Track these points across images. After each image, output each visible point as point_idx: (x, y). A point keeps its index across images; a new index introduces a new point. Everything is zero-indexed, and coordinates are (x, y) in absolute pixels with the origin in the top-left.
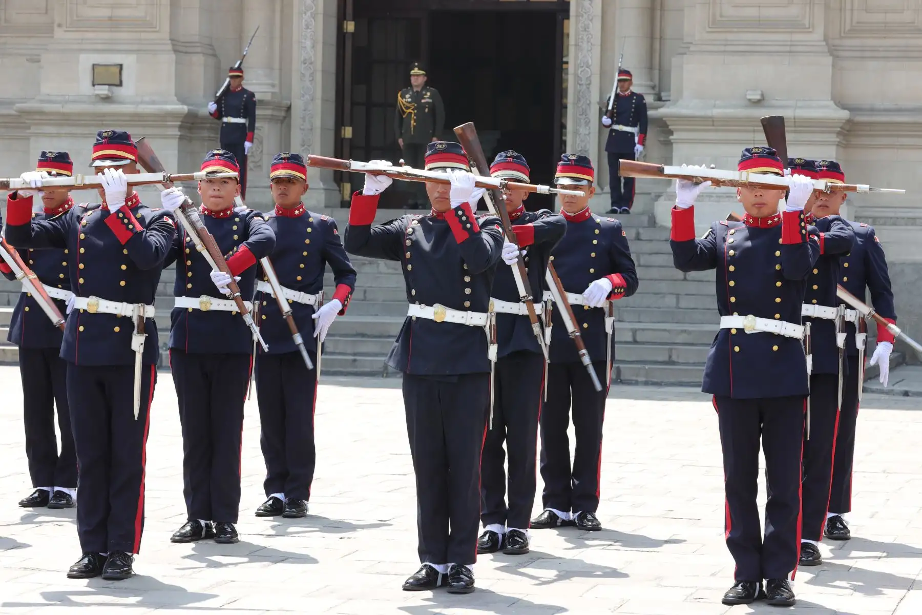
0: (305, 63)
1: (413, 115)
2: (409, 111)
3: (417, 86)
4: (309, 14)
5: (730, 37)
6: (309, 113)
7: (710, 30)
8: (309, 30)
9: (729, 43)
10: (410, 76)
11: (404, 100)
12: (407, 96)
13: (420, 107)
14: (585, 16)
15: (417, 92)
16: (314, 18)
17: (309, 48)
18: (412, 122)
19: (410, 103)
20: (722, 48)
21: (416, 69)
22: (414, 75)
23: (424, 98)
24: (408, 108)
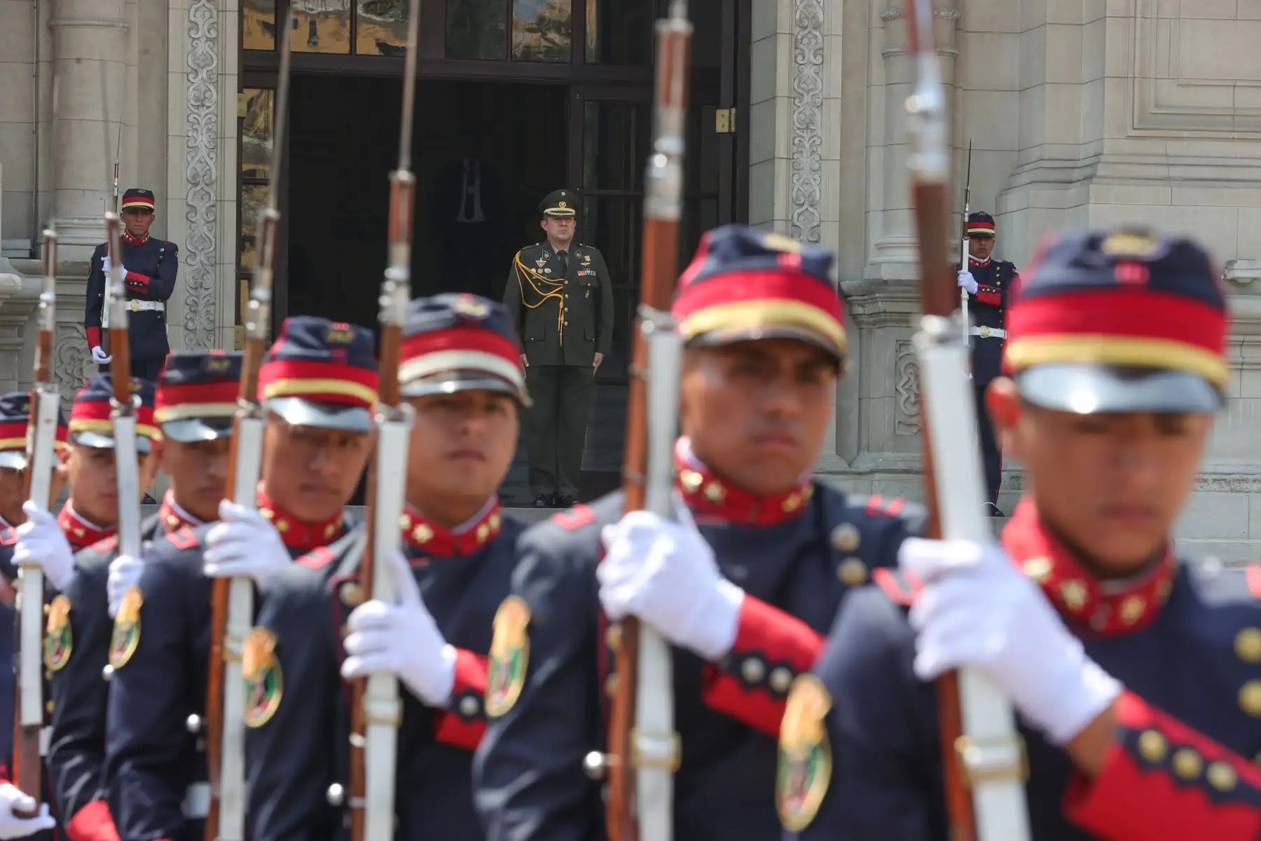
0: (196, 184)
1: (561, 304)
2: (551, 294)
3: (562, 242)
4: (203, 74)
5: (1173, 148)
6: (206, 293)
7: (1132, 133)
8: (203, 112)
9: (1172, 161)
10: (541, 216)
11: (534, 270)
12: (541, 262)
13: (576, 287)
14: (807, 98)
15: (561, 253)
16: (215, 84)
17: (203, 152)
18: (561, 319)
19: (548, 275)
20: (1163, 172)
21: (563, 204)
22: (558, 218)
23: (582, 268)
24: (548, 288)
